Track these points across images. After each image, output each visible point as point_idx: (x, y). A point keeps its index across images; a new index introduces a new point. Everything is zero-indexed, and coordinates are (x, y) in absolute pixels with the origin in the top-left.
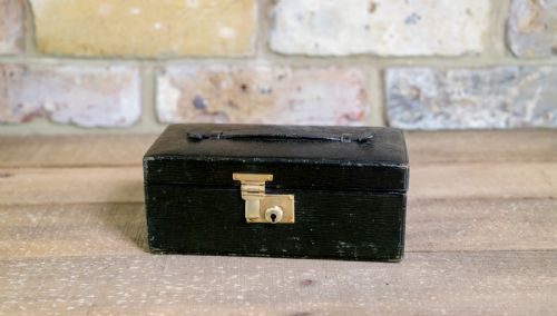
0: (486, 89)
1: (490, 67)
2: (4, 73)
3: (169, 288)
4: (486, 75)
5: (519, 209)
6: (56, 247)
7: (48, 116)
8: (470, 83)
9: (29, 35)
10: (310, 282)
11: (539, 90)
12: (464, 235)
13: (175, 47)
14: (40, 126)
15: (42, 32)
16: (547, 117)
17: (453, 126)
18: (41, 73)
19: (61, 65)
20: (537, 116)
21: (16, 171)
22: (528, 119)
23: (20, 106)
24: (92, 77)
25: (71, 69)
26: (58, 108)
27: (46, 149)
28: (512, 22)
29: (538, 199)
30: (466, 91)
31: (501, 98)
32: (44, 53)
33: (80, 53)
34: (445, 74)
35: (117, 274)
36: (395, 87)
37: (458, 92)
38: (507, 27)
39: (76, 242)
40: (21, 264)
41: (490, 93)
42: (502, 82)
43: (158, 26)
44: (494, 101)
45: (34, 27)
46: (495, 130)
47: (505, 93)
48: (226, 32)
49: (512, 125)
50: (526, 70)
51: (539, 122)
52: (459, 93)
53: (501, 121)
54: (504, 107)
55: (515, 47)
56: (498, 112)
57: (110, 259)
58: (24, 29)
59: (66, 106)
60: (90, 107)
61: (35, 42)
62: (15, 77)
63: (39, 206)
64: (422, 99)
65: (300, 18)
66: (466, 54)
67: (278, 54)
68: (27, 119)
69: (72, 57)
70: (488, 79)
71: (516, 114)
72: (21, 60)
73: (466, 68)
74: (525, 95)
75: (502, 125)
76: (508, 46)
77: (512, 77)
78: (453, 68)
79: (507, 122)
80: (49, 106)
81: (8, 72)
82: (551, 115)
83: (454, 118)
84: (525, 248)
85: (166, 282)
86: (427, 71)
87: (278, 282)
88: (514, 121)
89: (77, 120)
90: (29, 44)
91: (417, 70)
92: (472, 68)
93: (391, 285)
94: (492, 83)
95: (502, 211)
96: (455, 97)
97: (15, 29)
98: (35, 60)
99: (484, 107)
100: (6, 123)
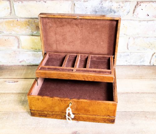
0: (122, 57)
1: (124, 52)
2: (15, 53)
4: (122, 55)
7: (25, 61)
11: (134, 58)
14: (23, 63)
18: (23, 53)
19: (27, 51)
20: (133, 63)
21: (18, 80)
24: (34, 54)
26: (27, 60)
28: (129, 43)
30: (118, 58)
31: (126, 59)
32: (23, 49)
38: (128, 45)
42: (126, 56)
46: (124, 65)
49: (128, 65)
50: (131, 53)
54: (126, 61)
58: (19, 44)
59: (29, 60)
60: (34, 60)
61: (21, 46)
62: (18, 54)
71: (129, 62)
72: (18, 50)
73: (118, 53)
74: (131, 59)
76: (128, 49)
77: (128, 55)
79: (127, 64)
82: (137, 63)
84: (123, 111)
88: (128, 64)
89: (31, 62)
94: (124, 56)
95: (121, 97)
97: (17, 45)
99: (122, 61)
100: (16, 63)
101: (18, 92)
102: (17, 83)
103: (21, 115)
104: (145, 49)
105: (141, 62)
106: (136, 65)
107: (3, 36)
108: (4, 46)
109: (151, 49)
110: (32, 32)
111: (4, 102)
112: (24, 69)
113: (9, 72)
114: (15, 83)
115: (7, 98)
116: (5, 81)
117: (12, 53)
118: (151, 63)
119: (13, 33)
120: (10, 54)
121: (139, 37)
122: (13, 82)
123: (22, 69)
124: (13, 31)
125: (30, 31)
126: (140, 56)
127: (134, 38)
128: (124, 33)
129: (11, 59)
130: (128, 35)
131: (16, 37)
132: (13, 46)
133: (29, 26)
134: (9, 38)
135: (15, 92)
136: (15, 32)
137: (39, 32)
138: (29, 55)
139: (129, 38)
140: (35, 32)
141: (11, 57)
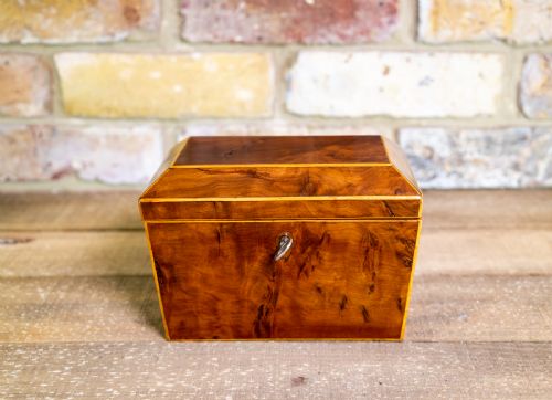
0: (498, 149)
1: (503, 128)
2: (34, 134)
3: (159, 384)
4: (498, 136)
5: (524, 289)
6: (57, 330)
7: (76, 173)
8: (483, 144)
9: (56, 98)
10: (302, 378)
12: (466, 320)
13: (195, 109)
14: (68, 184)
15: (68, 94)
17: (465, 185)
18: (68, 134)
19: (87, 126)
20: (549, 176)
22: (540, 178)
23: (49, 164)
24: (116, 138)
25: (96, 130)
26: (85, 166)
27: (69, 209)
28: (524, 85)
29: (544, 275)
30: (479, 151)
31: (513, 158)
32: (69, 113)
33: (104, 114)
34: (457, 135)
35: (110, 365)
36: (409, 146)
37: (470, 151)
38: (519, 90)
39: (77, 324)
40: (19, 352)
41: (502, 153)
42: (514, 143)
43: (178, 88)
44: (507, 161)
45: (60, 91)
46: (508, 190)
47: (517, 153)
48: (244, 95)
49: (524, 184)
50: (537, 131)
52: (471, 154)
53: (513, 180)
54: (516, 167)
55: (527, 109)
56: (511, 172)
57: (106, 346)
58: (51, 92)
59: (92, 164)
60: (115, 165)
61: (62, 104)
62: (45, 137)
63: (51, 279)
64: (435, 158)
65: (315, 81)
66: (478, 116)
67: (295, 115)
68: (56, 176)
69: (96, 118)
70: (500, 140)
71: (528, 174)
72: (49, 120)
73: (479, 129)
74: (537, 156)
75: (514, 184)
76: (520, 108)
77: (523, 139)
78: (466, 128)
79: (519, 181)
80: (76, 165)
81: (37, 133)
83: (467, 177)
84: (526, 338)
85: (158, 377)
86: (441, 132)
87: (270, 379)
88: (526, 181)
89: (104, 178)
90: (56, 107)
91: (430, 131)
92: (484, 129)
93: (384, 385)
94: (504, 143)
95: (506, 290)
96: (468, 157)
97: (43, 94)
98: (64, 121)
99: (497, 166)
100: (36, 181)
101: (23, 274)
102: (29, 244)
110: (109, 34)
112: (68, 203)
114: (19, 246)
117: (21, 133)
119: (28, 39)
120: (12, 141)
122: (10, 240)
124: (26, 32)
125: (100, 28)
127: (546, 59)
128: (500, 33)
129: (16, 160)
130: (519, 41)
131: (40, 59)
132: (26, 101)
133: (92, 9)
134: (7, 63)
135: (10, 274)
136: (35, 36)
137: (137, 35)
138: (94, 143)
139: (525, 60)
140: (120, 35)
141: (13, 154)
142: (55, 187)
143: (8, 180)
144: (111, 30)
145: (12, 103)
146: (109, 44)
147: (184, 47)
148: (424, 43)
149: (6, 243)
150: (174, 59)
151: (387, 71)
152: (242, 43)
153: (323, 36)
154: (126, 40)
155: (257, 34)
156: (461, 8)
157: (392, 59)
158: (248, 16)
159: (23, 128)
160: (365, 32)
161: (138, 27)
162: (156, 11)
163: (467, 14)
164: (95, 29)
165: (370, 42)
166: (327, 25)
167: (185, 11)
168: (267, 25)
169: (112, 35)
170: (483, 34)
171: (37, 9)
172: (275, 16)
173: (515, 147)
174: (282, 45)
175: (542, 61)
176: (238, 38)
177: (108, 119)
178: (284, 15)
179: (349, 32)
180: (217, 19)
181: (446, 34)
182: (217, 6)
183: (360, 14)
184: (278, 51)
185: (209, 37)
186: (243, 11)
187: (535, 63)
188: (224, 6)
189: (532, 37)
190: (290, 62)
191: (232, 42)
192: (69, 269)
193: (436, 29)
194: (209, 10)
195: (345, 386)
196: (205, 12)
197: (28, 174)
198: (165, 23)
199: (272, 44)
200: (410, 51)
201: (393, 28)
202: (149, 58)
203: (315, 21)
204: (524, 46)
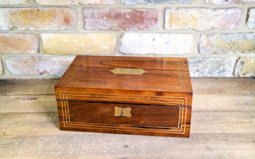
1: (193, 58)
2: (33, 60)
3: (85, 148)
4: (192, 60)
5: (195, 116)
6: (51, 130)
7: (48, 73)
9: (41, 48)
10: (127, 146)
11: (209, 65)
14: (45, 76)
15: (45, 47)
16: (212, 74)
18: (45, 60)
19: (52, 57)
20: (209, 73)
21: (38, 96)
22: (205, 74)
23: (39, 70)
25: (55, 58)
26: (51, 71)
27: (47, 86)
28: (200, 44)
29: (202, 111)
31: (197, 68)
32: (46, 53)
33: (58, 53)
35: (69, 142)
38: (199, 46)
41: (193, 66)
42: (197, 63)
43: (83, 45)
44: (195, 69)
45: (43, 46)
46: (195, 78)
47: (198, 66)
48: (106, 47)
49: (200, 76)
50: (205, 59)
51: (209, 76)
54: (198, 71)
55: (201, 52)
56: (196, 72)
58: (39, 46)
59: (53, 70)
61: (43, 49)
62: (37, 61)
65: (130, 42)
66: (185, 54)
67: (123, 53)
69: (55, 54)
70: (192, 62)
71: (202, 73)
74: (205, 67)
75: (197, 76)
76: (199, 51)
77: (200, 61)
79: (199, 75)
80: (48, 70)
81: (35, 59)
82: (213, 73)
87: (117, 146)
88: (201, 75)
89: (57, 74)
90: (41, 51)
93: (151, 148)
94: (193, 63)
97: (36, 47)
98: (44, 55)
100: (34, 75)
101: (37, 111)
102: (36, 100)
103: (42, 139)
104: (225, 51)
105: (220, 72)
106: (213, 78)
107: (16, 33)
108: (17, 48)
109: (233, 51)
110: (59, 27)
111: (16, 123)
112: (46, 84)
113: (23, 88)
114: (33, 101)
115: (19, 119)
116: (18, 98)
118: (235, 74)
119: (32, 29)
120: (26, 62)
121: (216, 33)
123: (43, 84)
124: (31, 26)
125: (56, 25)
126: (218, 62)
127: (208, 36)
128: (192, 27)
129: (27, 69)
130: (198, 30)
131: (35, 35)
132: (31, 49)
133: (54, 19)
134: (24, 37)
135: (33, 111)
136: (34, 28)
137: (69, 27)
138: (54, 63)
139: (201, 36)
140: (63, 28)
141: (26, 67)
142: (41, 77)
143: (24, 75)
144: (60, 26)
145: (26, 50)
146: (59, 30)
147: (85, 31)
148: (166, 30)
149: (29, 99)
150: (81, 35)
151: (154, 40)
152: (105, 30)
153: (132, 28)
154: (65, 29)
155: (110, 27)
156: (179, 19)
157: (156, 36)
158: (107, 21)
159: (30, 58)
160: (147, 27)
161: (69, 25)
162: (75, 20)
163: (181, 21)
164: (54, 25)
165: (148, 30)
166: (134, 25)
167: (85, 20)
168: (113, 24)
169: (61, 28)
170: (186, 28)
171: (35, 19)
172: (116, 21)
173: (197, 64)
174: (118, 31)
175: (206, 36)
176: (104, 29)
177: (59, 55)
178: (119, 21)
179: (141, 27)
180: (97, 22)
181: (174, 27)
182: (96, 18)
183: (145, 21)
184: (117, 32)
185: (94, 28)
186: (105, 20)
187: (204, 37)
188: (98, 18)
189: (203, 29)
190: (121, 37)
191: (101, 30)
192: (51, 109)
193: (170, 26)
194: (94, 19)
195: (139, 148)
196: (92, 20)
197: (32, 73)
198: (79, 23)
199: (115, 30)
200: (162, 33)
201: (156, 25)
202: (73, 35)
203: (129, 23)
204: (200, 31)
